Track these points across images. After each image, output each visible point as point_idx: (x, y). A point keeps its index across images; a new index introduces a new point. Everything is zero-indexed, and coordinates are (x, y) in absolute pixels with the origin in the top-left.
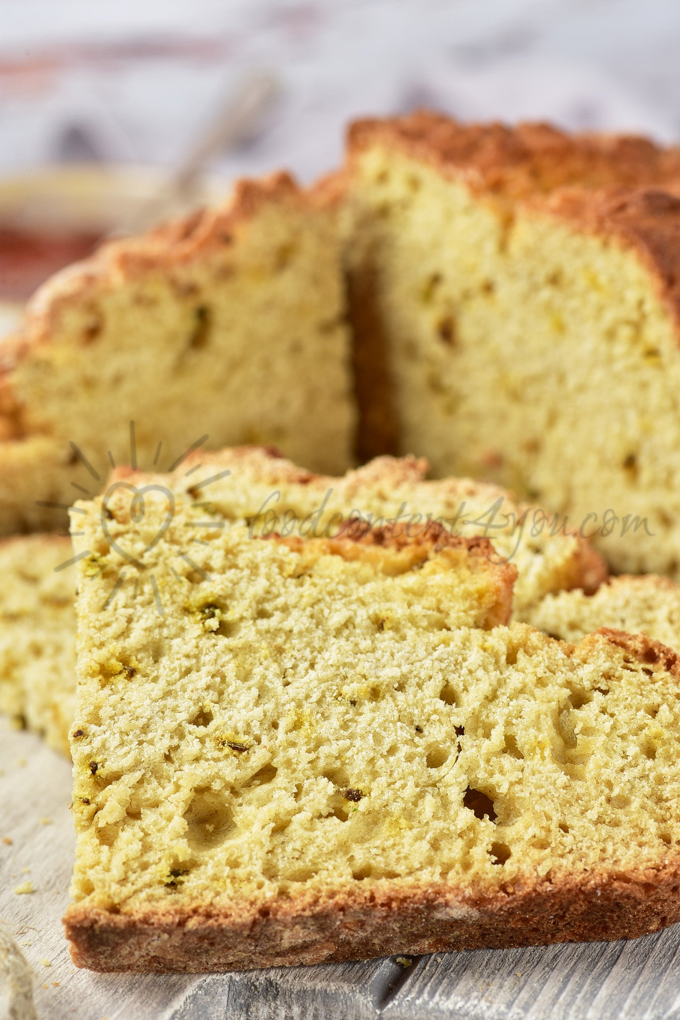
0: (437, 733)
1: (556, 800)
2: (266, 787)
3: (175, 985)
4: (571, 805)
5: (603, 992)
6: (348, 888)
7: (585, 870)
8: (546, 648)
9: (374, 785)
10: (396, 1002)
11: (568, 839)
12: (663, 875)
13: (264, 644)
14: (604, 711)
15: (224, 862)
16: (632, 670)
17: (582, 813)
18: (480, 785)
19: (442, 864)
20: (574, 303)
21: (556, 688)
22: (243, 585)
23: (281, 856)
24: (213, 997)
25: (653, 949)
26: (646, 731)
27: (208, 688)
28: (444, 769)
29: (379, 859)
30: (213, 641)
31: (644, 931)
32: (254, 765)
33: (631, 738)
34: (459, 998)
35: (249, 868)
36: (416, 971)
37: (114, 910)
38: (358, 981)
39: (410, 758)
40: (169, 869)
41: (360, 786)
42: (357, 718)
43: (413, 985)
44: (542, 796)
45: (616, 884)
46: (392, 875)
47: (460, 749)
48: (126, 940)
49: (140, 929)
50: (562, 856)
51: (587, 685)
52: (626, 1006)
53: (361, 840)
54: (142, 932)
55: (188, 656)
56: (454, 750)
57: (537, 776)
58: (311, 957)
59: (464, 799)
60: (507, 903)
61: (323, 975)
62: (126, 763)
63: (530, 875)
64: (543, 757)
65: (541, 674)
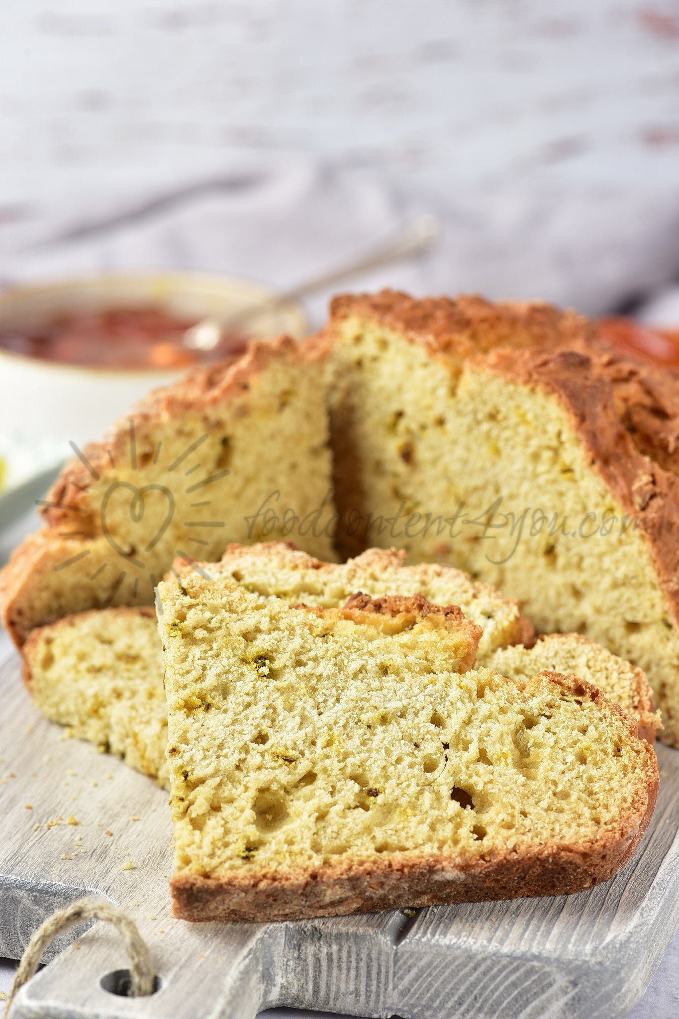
0: (430, 748)
1: (517, 795)
2: (309, 788)
3: (247, 931)
4: (528, 798)
5: (555, 931)
6: (372, 859)
7: (541, 844)
8: (505, 686)
9: (387, 785)
10: (408, 940)
11: (527, 822)
12: (596, 846)
13: (302, 685)
14: (548, 731)
15: (283, 841)
16: (567, 701)
17: (536, 804)
18: (462, 785)
19: (439, 841)
20: (507, 434)
21: (514, 714)
22: (284, 642)
23: (323, 836)
24: (275, 940)
25: (587, 901)
26: (579, 745)
27: (264, 717)
28: (436, 773)
29: (394, 837)
30: (266, 683)
31: (580, 888)
32: (301, 772)
33: (569, 749)
34: (453, 937)
35: (301, 845)
36: (420, 919)
37: (207, 876)
38: (379, 926)
39: (411, 766)
40: (244, 846)
41: (377, 786)
42: (372, 737)
43: (419, 928)
44: (507, 792)
45: (563, 854)
46: (403, 849)
47: (447, 760)
48: (215, 897)
49: (226, 890)
50: (523, 834)
51: (536, 712)
52: (573, 940)
53: (380, 825)
54: (227, 892)
55: (248, 694)
56: (443, 759)
57: (503, 777)
58: (344, 909)
59: (451, 795)
60: (486, 868)
61: (353, 922)
62: (208, 771)
63: (501, 848)
64: (506, 763)
65: (502, 705)
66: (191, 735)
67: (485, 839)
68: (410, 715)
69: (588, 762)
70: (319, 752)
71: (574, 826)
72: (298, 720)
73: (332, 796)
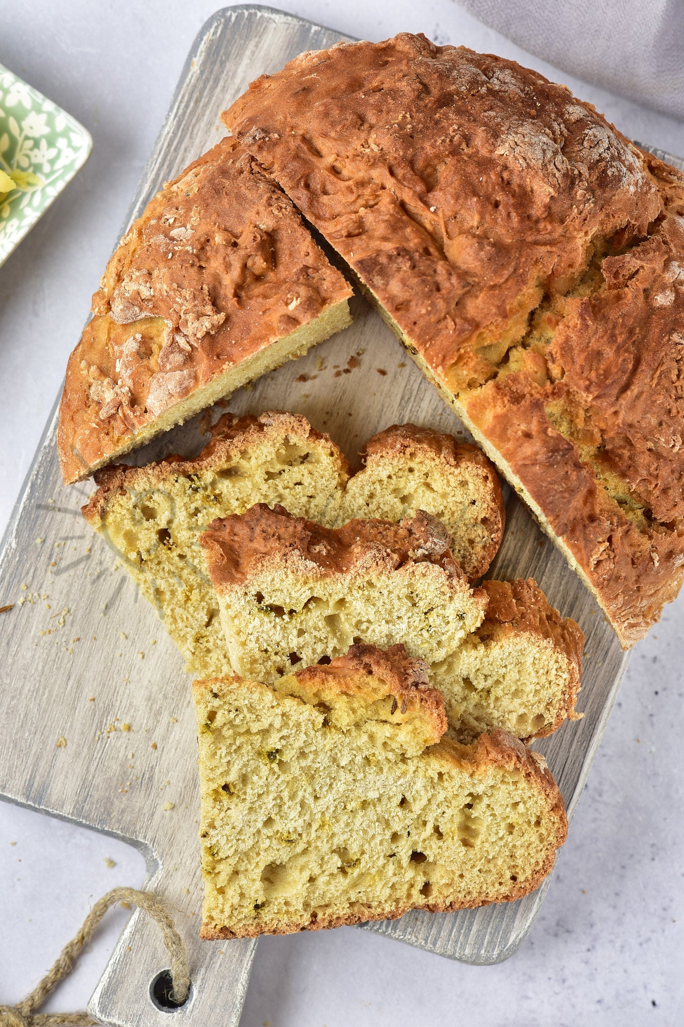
1: (458, 863)
4: (466, 864)
9: (362, 859)
11: (463, 883)
13: (304, 776)
14: (488, 807)
17: (471, 868)
19: (396, 899)
21: (464, 798)
22: (292, 738)
27: (273, 806)
32: (299, 851)
35: (296, 907)
42: (354, 820)
44: (451, 862)
46: (370, 906)
47: (409, 835)
56: (406, 834)
57: (449, 851)
62: (230, 853)
63: (441, 906)
64: (453, 839)
65: (455, 793)
66: (218, 823)
67: (430, 898)
68: (384, 800)
69: (515, 832)
70: (313, 835)
71: (497, 885)
72: (299, 809)
73: (321, 867)
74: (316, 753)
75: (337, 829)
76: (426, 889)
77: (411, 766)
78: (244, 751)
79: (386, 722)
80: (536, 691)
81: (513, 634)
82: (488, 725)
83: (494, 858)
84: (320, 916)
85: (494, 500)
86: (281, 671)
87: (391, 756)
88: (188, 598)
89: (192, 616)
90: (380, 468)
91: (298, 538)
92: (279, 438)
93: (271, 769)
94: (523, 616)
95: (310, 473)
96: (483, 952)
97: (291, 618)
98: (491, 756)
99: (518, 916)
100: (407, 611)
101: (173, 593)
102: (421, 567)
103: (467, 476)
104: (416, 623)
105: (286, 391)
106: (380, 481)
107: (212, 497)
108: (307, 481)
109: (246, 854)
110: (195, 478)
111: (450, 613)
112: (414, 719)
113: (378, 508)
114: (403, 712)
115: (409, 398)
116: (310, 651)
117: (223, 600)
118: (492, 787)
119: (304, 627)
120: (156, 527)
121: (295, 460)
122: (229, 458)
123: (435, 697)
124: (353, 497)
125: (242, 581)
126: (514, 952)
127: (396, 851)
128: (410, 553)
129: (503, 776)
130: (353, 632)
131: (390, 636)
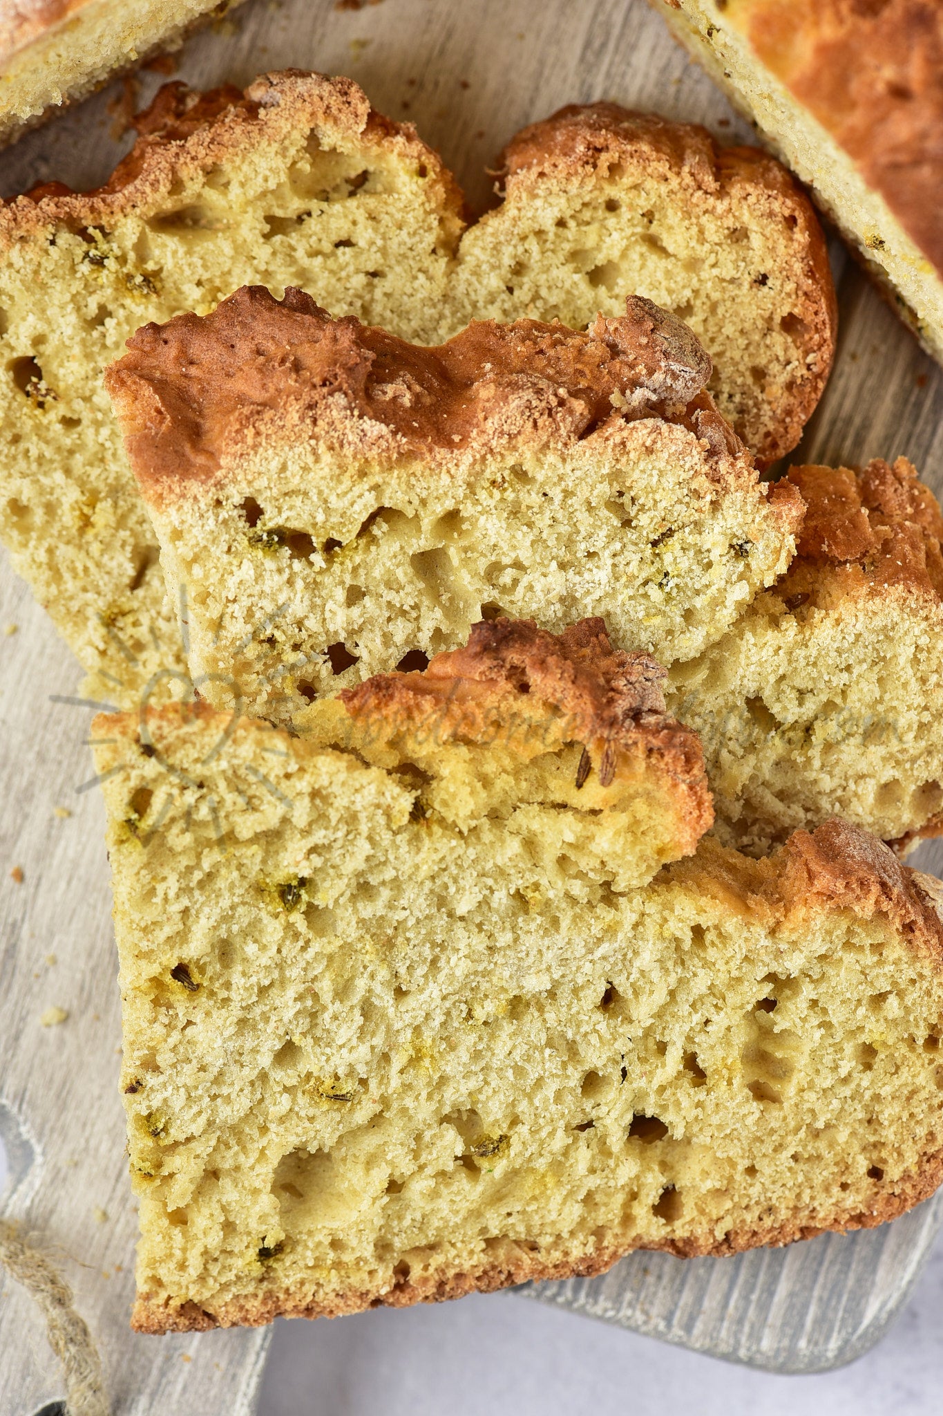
1: (743, 1140)
2: (376, 1139)
4: (762, 1142)
9: (514, 1138)
11: (755, 1188)
13: (369, 942)
14: (813, 1006)
15: (327, 1243)
17: (775, 1151)
19: (597, 1230)
23: (396, 1230)
26: (866, 1035)
27: (296, 1016)
29: (520, 1227)
30: (301, 944)
32: (361, 1116)
35: (358, 1254)
41: (497, 1134)
42: (492, 1044)
44: (725, 1138)
46: (534, 1247)
47: (625, 1073)
50: (746, 1209)
56: (617, 1075)
59: (629, 1128)
62: (197, 1128)
63: (705, 1242)
64: (730, 1083)
65: (735, 973)
66: (164, 1059)
67: (678, 1224)
68: (564, 994)
69: (879, 1062)
70: (395, 1082)
71: (836, 1190)
72: (359, 1020)
73: (416, 1158)
74: (396, 884)
75: (452, 1065)
76: (667, 1204)
77: (628, 913)
78: (221, 883)
79: (563, 806)
80: (922, 726)
81: (864, 590)
82: (807, 810)
83: (828, 1126)
84: (416, 1272)
85: (810, 273)
86: (309, 690)
87: (578, 889)
88: (86, 523)
89: (98, 565)
90: (539, 203)
91: (343, 366)
92: (296, 135)
93: (289, 926)
94: (887, 546)
95: (372, 218)
96: (802, 1344)
97: (330, 560)
98: (819, 885)
99: (885, 1258)
100: (611, 539)
101: (50, 509)
102: (642, 430)
103: (746, 217)
104: (633, 568)
105: (313, 32)
106: (540, 233)
107: (139, 279)
108: (363, 235)
109: (236, 1130)
110: (97, 234)
111: (715, 541)
112: (632, 797)
113: (536, 297)
114: (605, 782)
115: (604, 45)
116: (379, 640)
117: (164, 520)
118: (823, 958)
119: (361, 581)
120: (6, 352)
121: (336, 189)
122: (177, 186)
123: (683, 744)
124: (474, 273)
125: (209, 473)
126: (876, 1342)
127: (594, 1114)
128: (615, 399)
129: (849, 931)
130: (479, 591)
131: (568, 600)
